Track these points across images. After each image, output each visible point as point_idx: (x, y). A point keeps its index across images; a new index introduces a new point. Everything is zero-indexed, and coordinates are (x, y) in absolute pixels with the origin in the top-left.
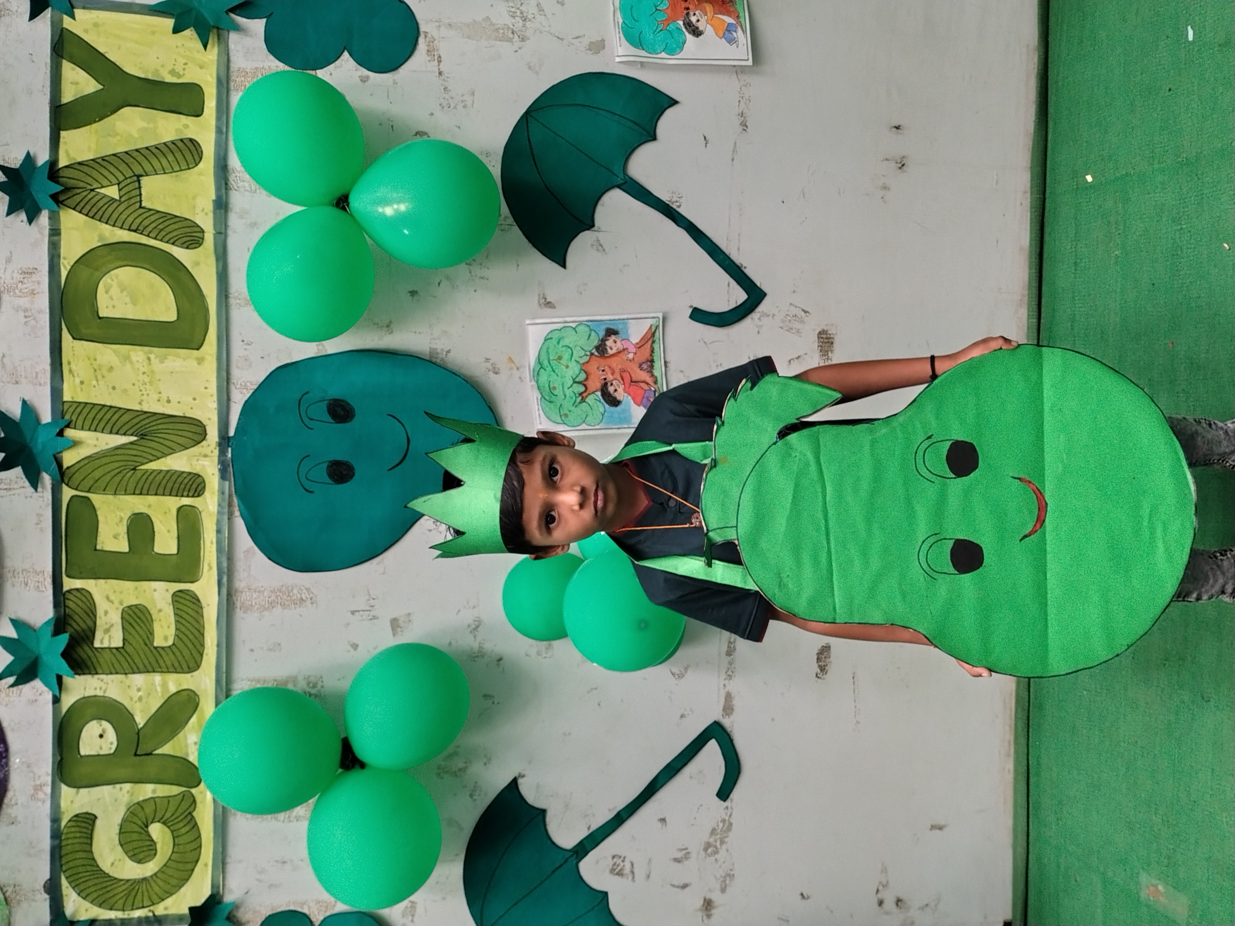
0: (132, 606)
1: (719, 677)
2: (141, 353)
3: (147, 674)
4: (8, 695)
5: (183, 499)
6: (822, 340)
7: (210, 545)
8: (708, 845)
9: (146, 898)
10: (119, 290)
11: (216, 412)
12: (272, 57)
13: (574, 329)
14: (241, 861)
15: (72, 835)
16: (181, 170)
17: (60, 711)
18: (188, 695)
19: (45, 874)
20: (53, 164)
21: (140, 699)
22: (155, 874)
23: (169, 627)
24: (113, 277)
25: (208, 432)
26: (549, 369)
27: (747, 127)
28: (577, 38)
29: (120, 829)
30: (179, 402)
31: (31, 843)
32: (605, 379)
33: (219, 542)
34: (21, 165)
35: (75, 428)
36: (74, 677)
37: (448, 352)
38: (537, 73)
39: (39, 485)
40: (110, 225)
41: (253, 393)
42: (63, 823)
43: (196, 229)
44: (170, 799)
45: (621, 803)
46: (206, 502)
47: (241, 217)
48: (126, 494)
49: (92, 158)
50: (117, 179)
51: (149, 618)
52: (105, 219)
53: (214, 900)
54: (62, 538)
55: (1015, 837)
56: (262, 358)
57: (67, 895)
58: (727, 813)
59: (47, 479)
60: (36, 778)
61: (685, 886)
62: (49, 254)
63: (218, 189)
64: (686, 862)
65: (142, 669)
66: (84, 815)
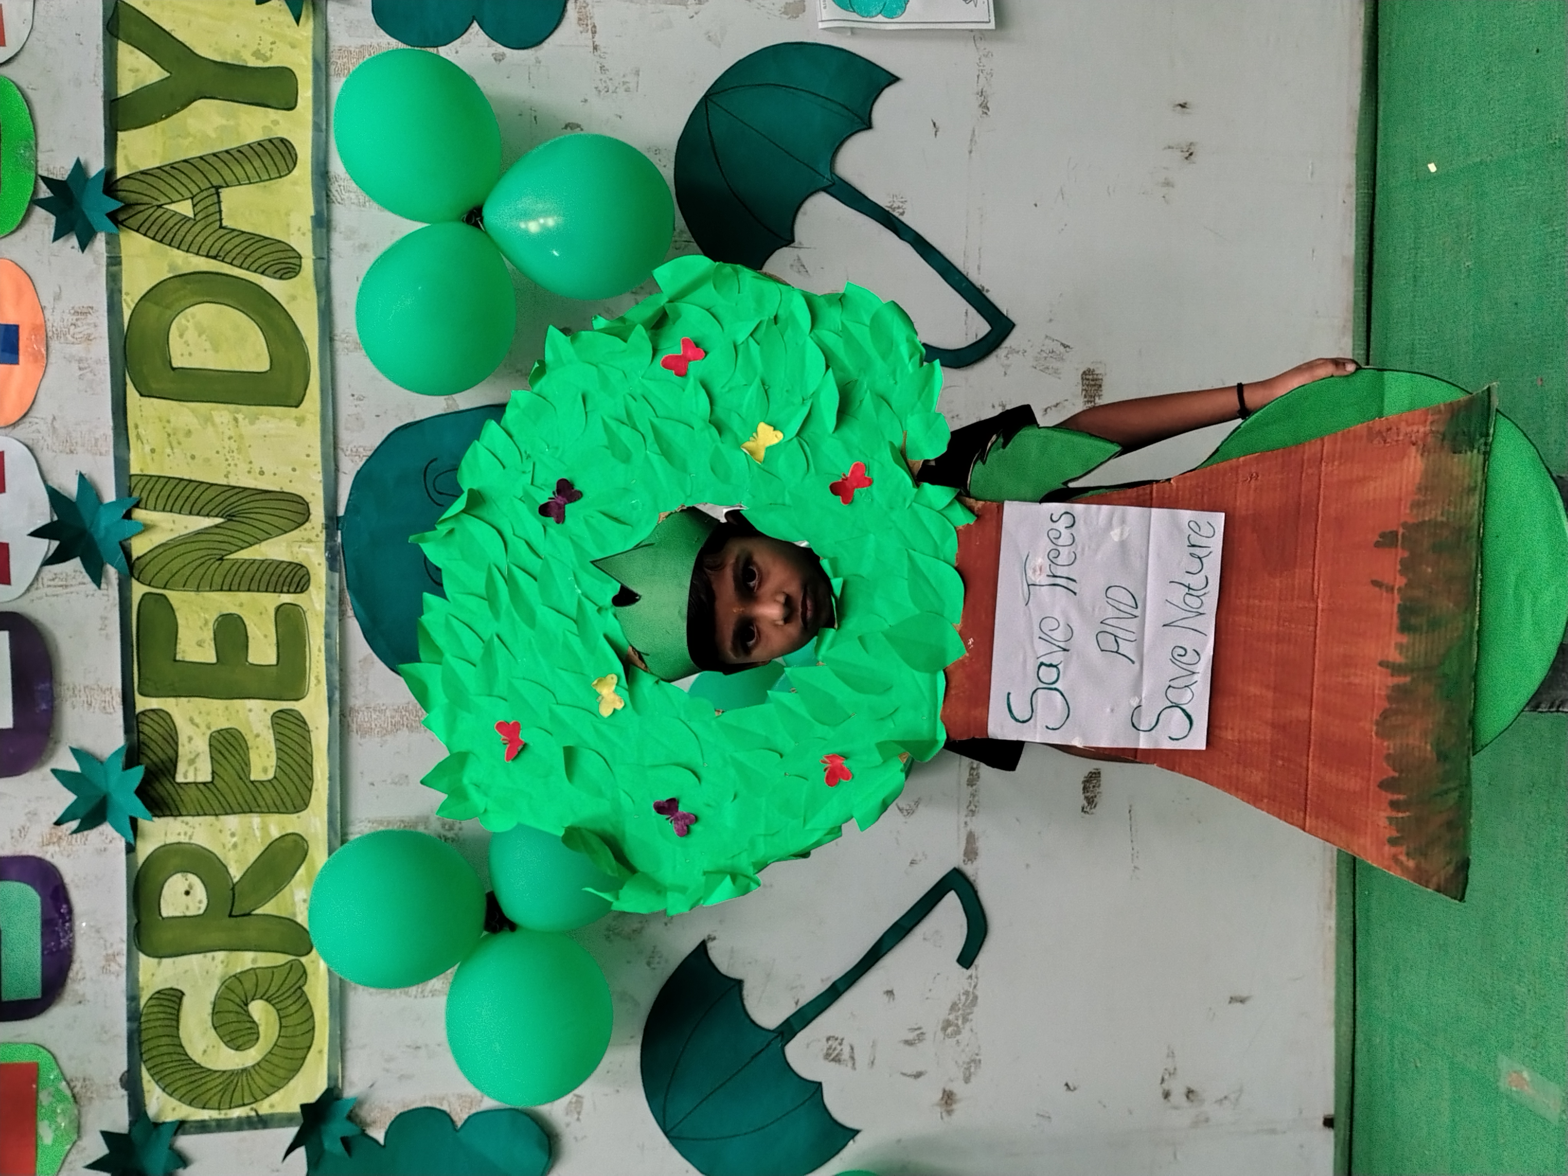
0: (222, 730)
1: (958, 813)
2: (226, 412)
3: (242, 815)
4: (70, 844)
5: (282, 595)
6: (1087, 382)
7: (317, 653)
8: (947, 1024)
9: (247, 1093)
10: (196, 334)
11: (321, 485)
12: (382, 32)
14: (363, 1047)
15: (154, 1016)
16: (271, 179)
17: (136, 862)
18: (295, 841)
19: (122, 1065)
20: (109, 173)
21: (235, 846)
22: (258, 1064)
23: (268, 756)
24: (189, 317)
25: (311, 511)
27: (988, 109)
29: (214, 1009)
30: (275, 474)
31: (103, 1027)
33: (328, 650)
34: (70, 176)
35: (146, 509)
36: (152, 820)
38: (719, 46)
39: (103, 580)
40: (183, 250)
41: (367, 461)
42: (143, 1002)
43: (291, 254)
44: (275, 970)
45: (837, 971)
46: (311, 599)
47: (348, 238)
48: (210, 591)
49: (158, 165)
50: (190, 191)
51: (243, 745)
52: (176, 242)
53: (331, 1096)
54: (132, 646)
55: (1338, 1012)
56: (378, 416)
57: (149, 1091)
58: (970, 984)
59: (112, 573)
60: (108, 945)
61: (918, 1075)
62: (107, 289)
63: (317, 201)
64: (920, 1045)
65: (236, 807)
66: (172, 992)
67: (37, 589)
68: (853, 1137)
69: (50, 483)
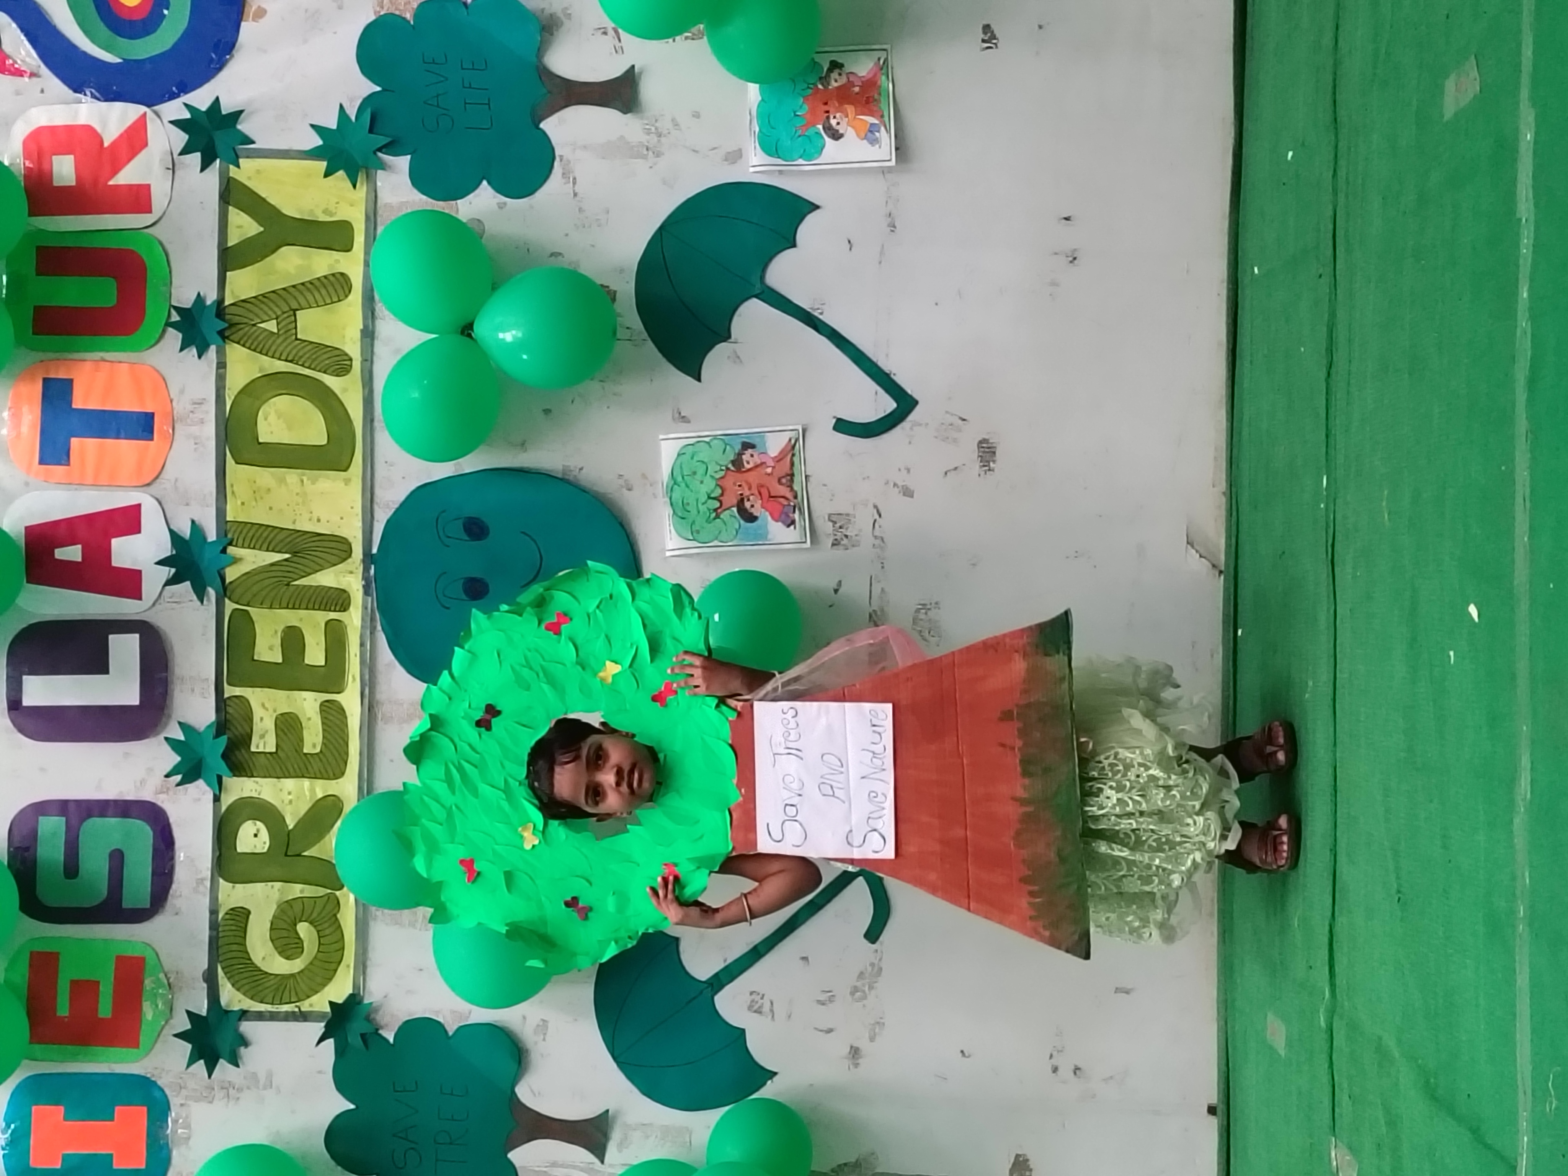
0: (284, 713)
2: (295, 476)
3: (297, 779)
4: (175, 794)
5: (331, 613)
6: (982, 449)
7: (354, 657)
8: (855, 989)
9: (293, 993)
10: (277, 416)
11: (361, 530)
12: (415, 191)
13: (708, 443)
14: (381, 966)
15: (227, 928)
16: (333, 303)
17: (220, 810)
18: (333, 800)
19: (204, 963)
20: (220, 302)
21: (291, 802)
22: (302, 971)
24: (271, 405)
25: (353, 550)
26: (683, 485)
27: (895, 227)
28: (714, 149)
29: (271, 926)
30: (328, 522)
31: (193, 933)
32: (741, 495)
33: (362, 655)
34: (193, 305)
35: (236, 546)
36: (233, 778)
37: (581, 469)
38: (671, 190)
39: (205, 599)
40: (270, 357)
41: (395, 512)
42: (220, 916)
43: (346, 358)
44: (317, 900)
45: (759, 937)
46: (351, 617)
47: (386, 342)
48: (279, 608)
49: (254, 295)
50: (276, 314)
51: (300, 726)
52: (265, 351)
53: (354, 1000)
54: (224, 648)
56: (403, 478)
57: (222, 986)
58: (875, 956)
59: (211, 592)
60: (198, 872)
61: (830, 1031)
62: (216, 385)
63: (365, 318)
64: (831, 1006)
65: (293, 774)
66: (239, 910)
67: (160, 604)
68: (771, 1078)
69: (172, 527)
